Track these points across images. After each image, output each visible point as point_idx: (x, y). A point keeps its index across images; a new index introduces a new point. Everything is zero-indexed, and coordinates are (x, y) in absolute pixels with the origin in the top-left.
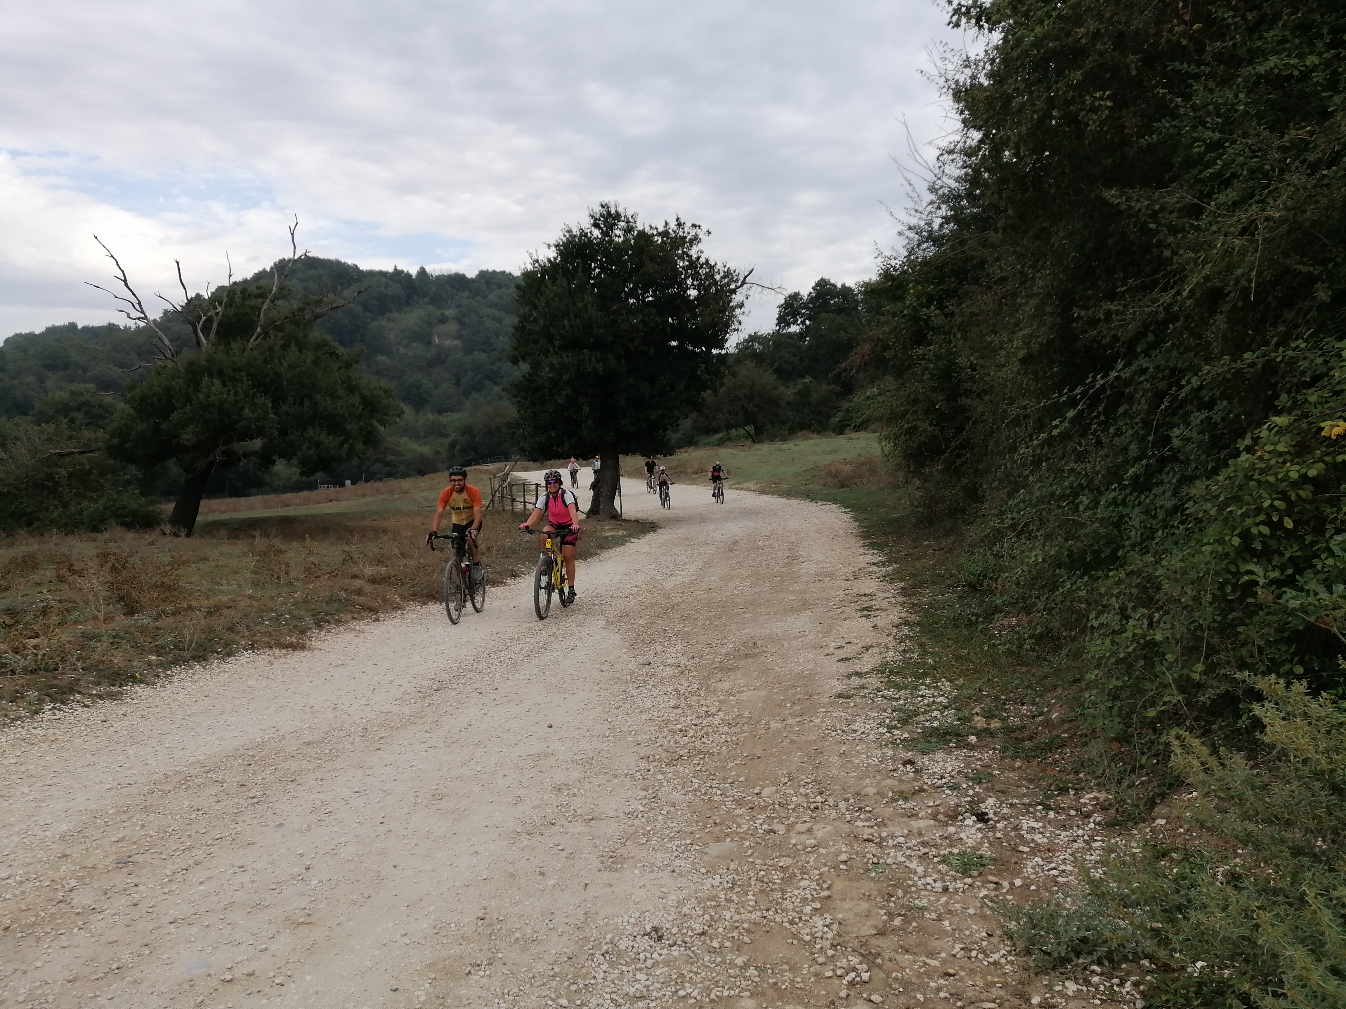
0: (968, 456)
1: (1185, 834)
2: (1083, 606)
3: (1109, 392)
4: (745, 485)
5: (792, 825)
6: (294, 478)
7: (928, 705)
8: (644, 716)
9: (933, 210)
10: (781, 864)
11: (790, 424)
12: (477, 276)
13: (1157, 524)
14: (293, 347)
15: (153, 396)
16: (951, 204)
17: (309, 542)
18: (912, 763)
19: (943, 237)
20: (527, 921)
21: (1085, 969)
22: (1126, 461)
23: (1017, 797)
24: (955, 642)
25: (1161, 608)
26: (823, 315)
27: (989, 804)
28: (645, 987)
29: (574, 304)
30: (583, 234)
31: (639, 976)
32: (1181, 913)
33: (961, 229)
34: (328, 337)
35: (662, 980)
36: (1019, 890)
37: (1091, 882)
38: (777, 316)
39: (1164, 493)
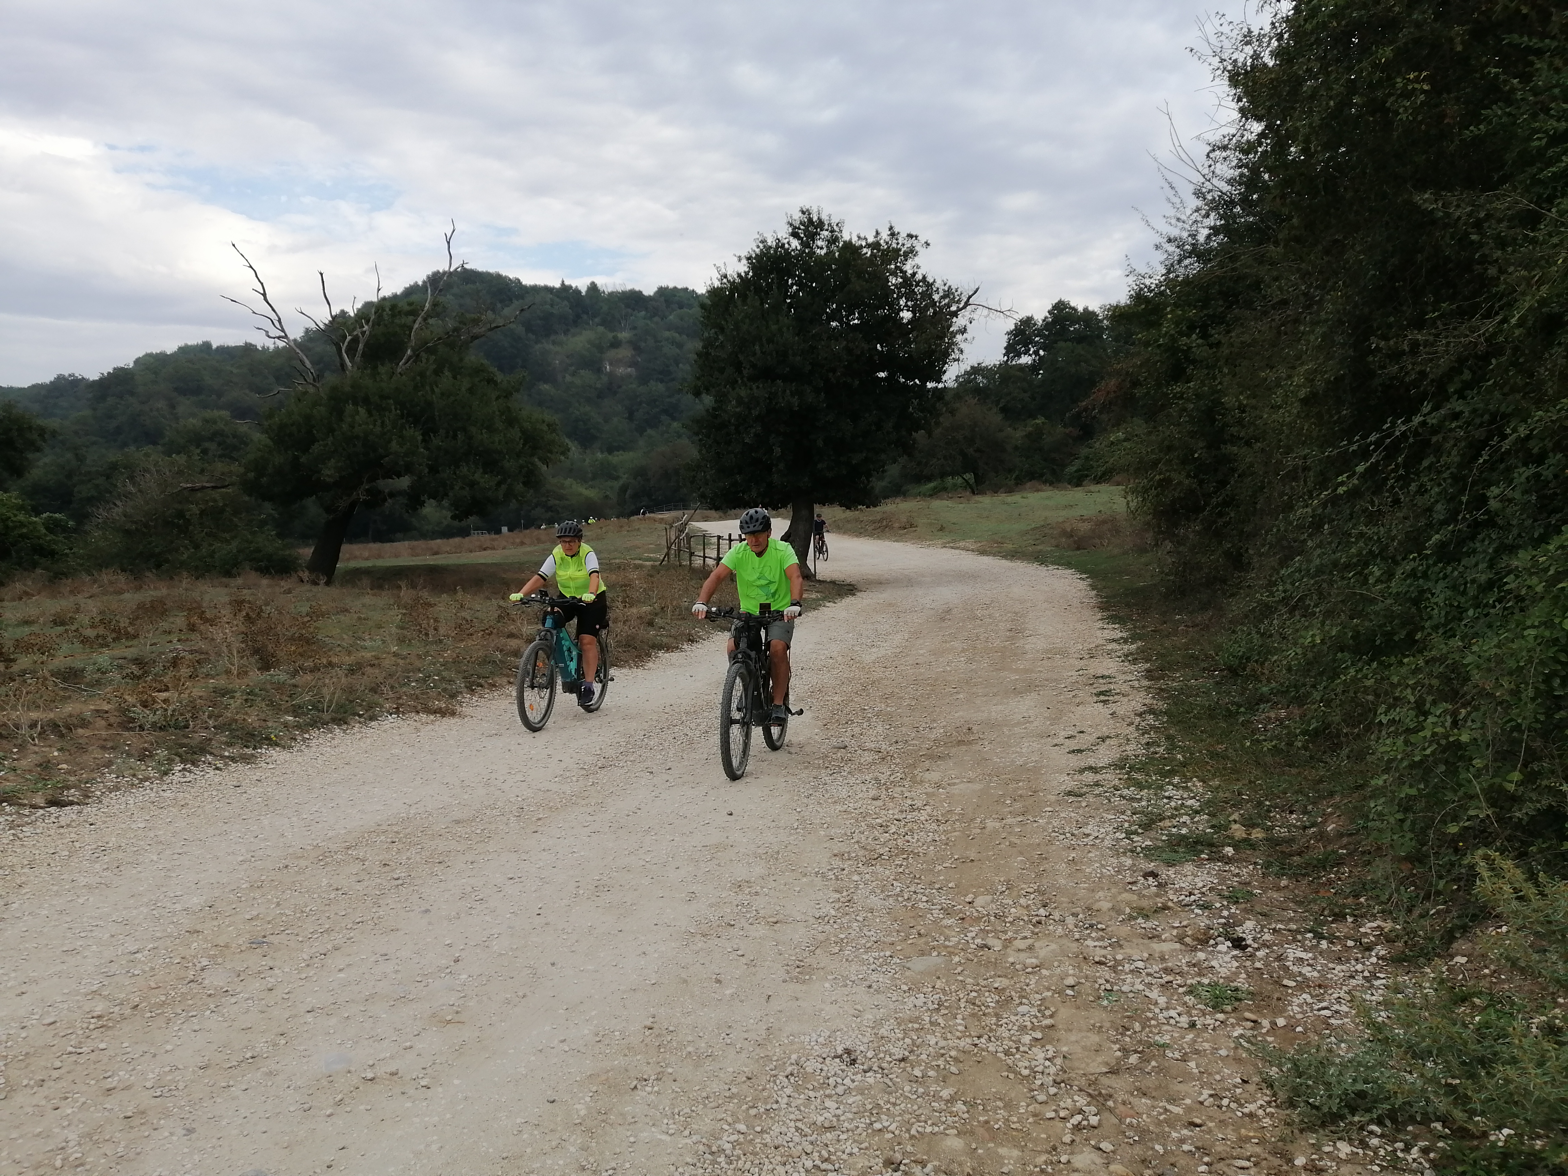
0: (1232, 515)
1: (1491, 976)
2: (1370, 698)
3: (1411, 440)
4: (962, 544)
5: (1010, 941)
6: (445, 523)
7: (1176, 809)
8: (839, 808)
9: (1199, 219)
10: (996, 985)
11: (1017, 473)
12: (656, 293)
13: (1466, 602)
14: (447, 373)
15: (292, 425)
16: (1221, 212)
17: (460, 595)
18: (1154, 875)
19: (1210, 250)
20: (701, 1034)
21: (1362, 1128)
22: (1430, 525)
23: (1281, 921)
24: (1212, 736)
25: (1470, 703)
26: (1061, 344)
27: (1247, 929)
28: (835, 1116)
29: (767, 327)
30: (780, 245)
31: (828, 1103)
32: (1484, 1067)
33: (1232, 241)
34: (485, 362)
35: (854, 1110)
36: (1281, 1031)
37: (1372, 1025)
38: (1005, 344)
39: (1476, 565)
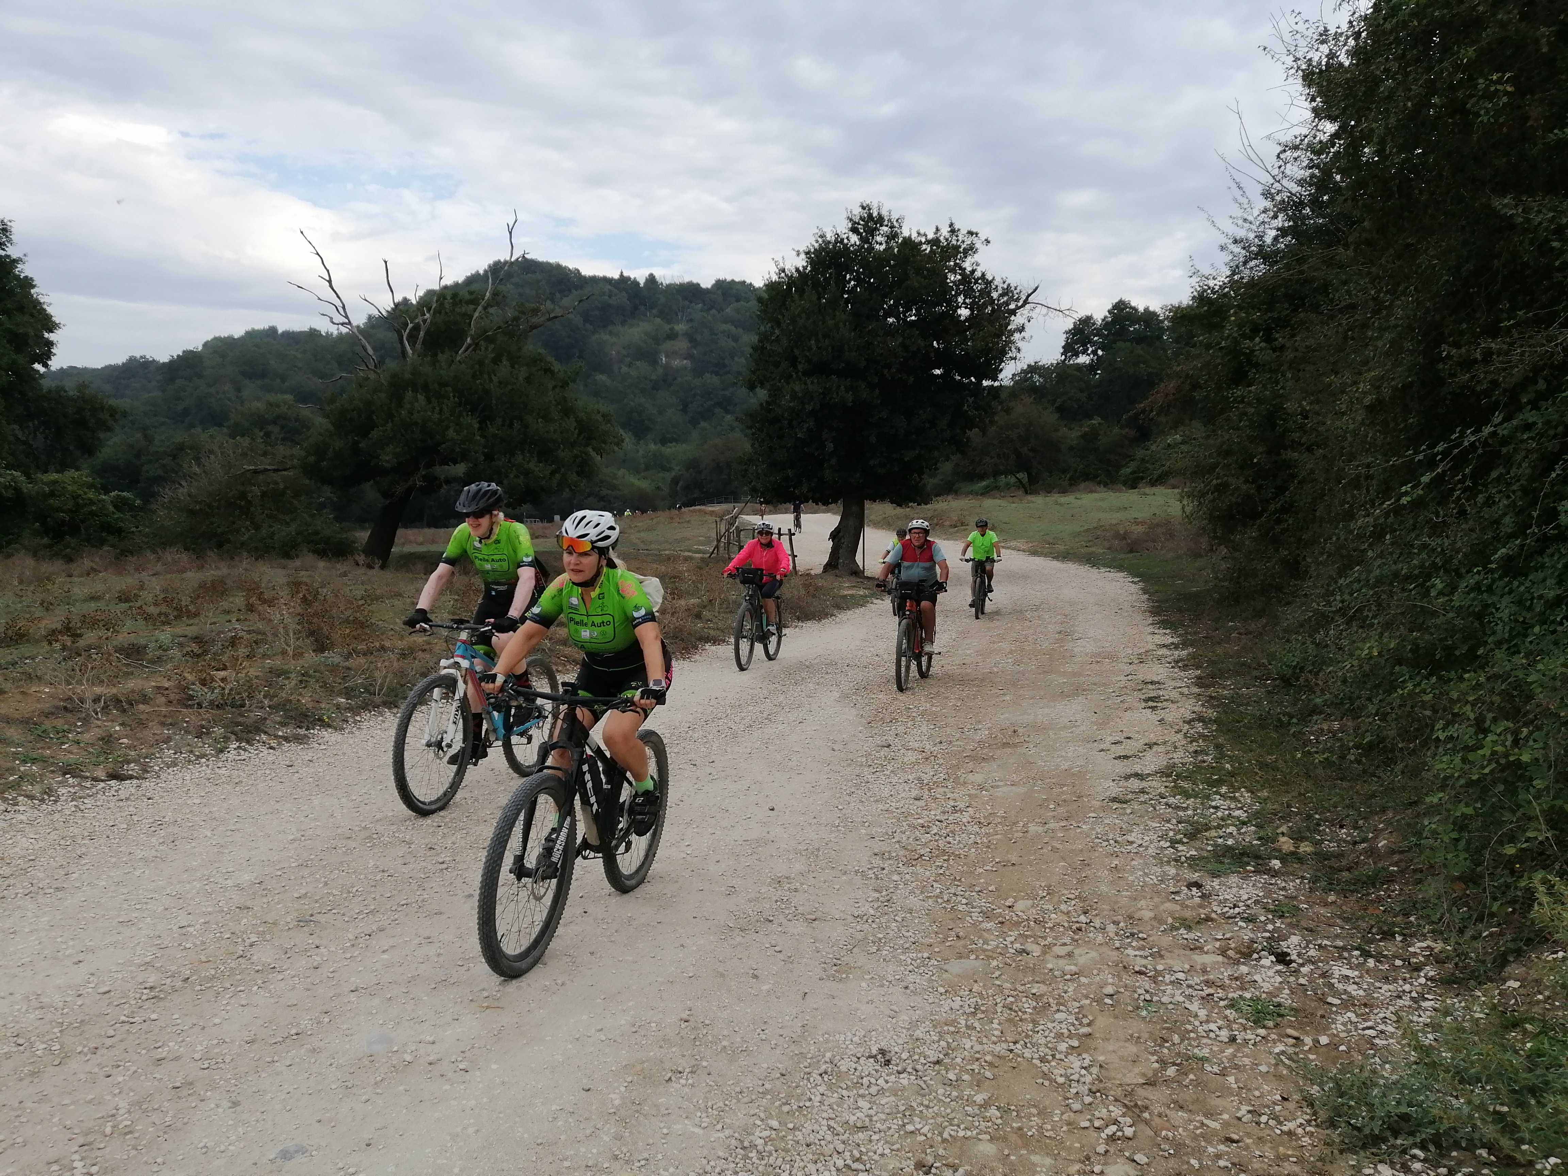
0: (1291, 522)
1: (1545, 1002)
2: (1428, 713)
3: (1480, 451)
4: (1013, 544)
5: (1049, 946)
7: (1222, 819)
8: (881, 806)
9: (1267, 220)
10: (1034, 991)
11: (1071, 473)
12: (713, 286)
13: (1532, 618)
14: (505, 362)
15: (353, 410)
16: (1290, 213)
18: (1198, 886)
19: (1278, 251)
20: (737, 1029)
21: (1404, 1152)
22: (1496, 538)
23: (1327, 938)
24: (1262, 746)
25: (1532, 722)
26: (1120, 344)
27: (1293, 943)
28: (867, 1116)
29: (824, 323)
30: (839, 240)
31: (861, 1103)
32: (1534, 1096)
33: (1300, 243)
34: (542, 351)
35: (887, 1111)
36: (1324, 1049)
37: (1419, 1047)
38: (1063, 343)
39: (1544, 580)
